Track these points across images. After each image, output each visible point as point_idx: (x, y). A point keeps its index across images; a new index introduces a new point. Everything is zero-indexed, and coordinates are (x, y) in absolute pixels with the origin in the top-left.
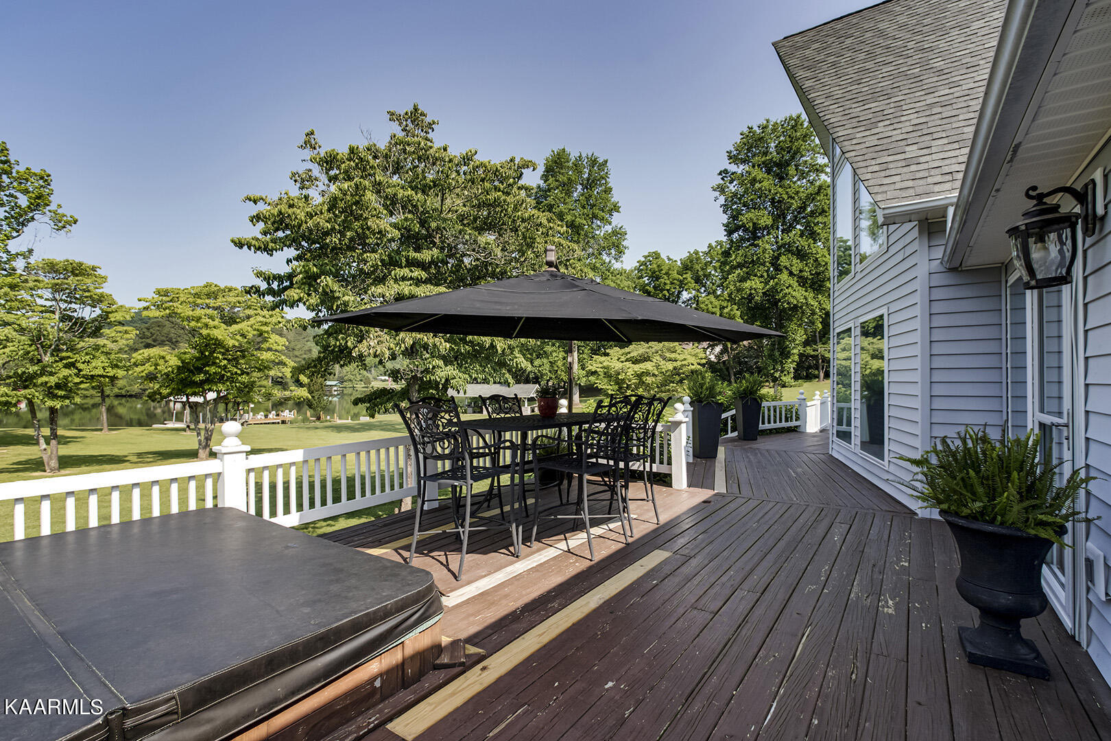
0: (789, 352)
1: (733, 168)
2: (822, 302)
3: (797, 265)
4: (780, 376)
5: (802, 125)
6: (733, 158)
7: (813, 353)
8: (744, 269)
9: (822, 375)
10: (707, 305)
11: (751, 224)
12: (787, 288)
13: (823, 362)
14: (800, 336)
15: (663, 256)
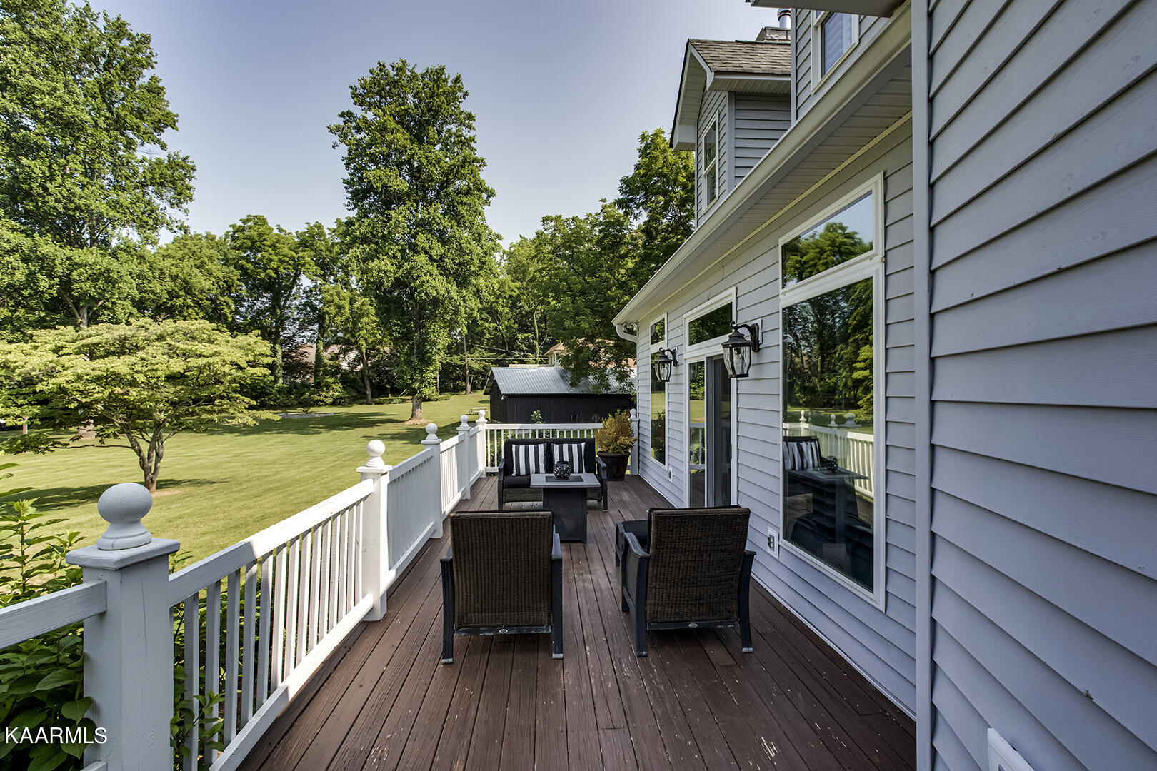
0: (430, 358)
1: (358, 111)
2: (466, 298)
3: (437, 250)
4: (419, 388)
5: (445, 80)
6: (359, 99)
7: (459, 363)
8: (372, 245)
9: (469, 387)
10: (331, 295)
11: (379, 185)
12: (425, 274)
13: (470, 373)
14: (442, 340)
15: (272, 224)
